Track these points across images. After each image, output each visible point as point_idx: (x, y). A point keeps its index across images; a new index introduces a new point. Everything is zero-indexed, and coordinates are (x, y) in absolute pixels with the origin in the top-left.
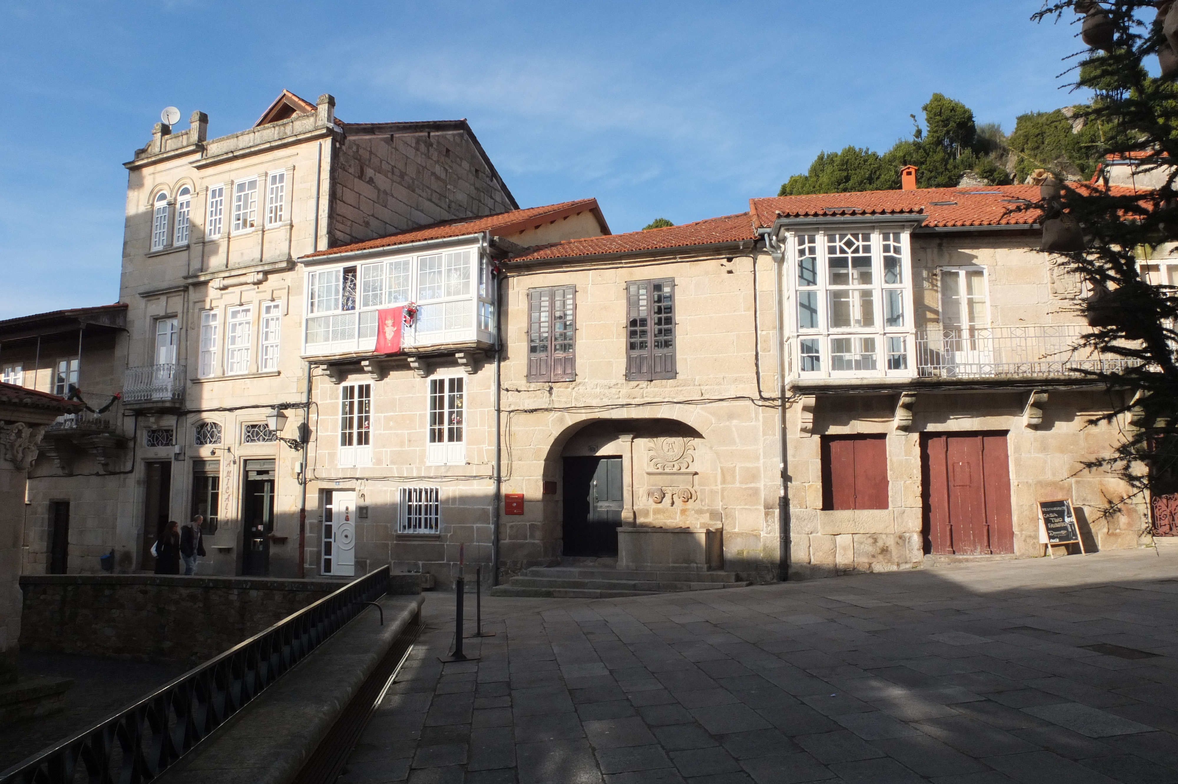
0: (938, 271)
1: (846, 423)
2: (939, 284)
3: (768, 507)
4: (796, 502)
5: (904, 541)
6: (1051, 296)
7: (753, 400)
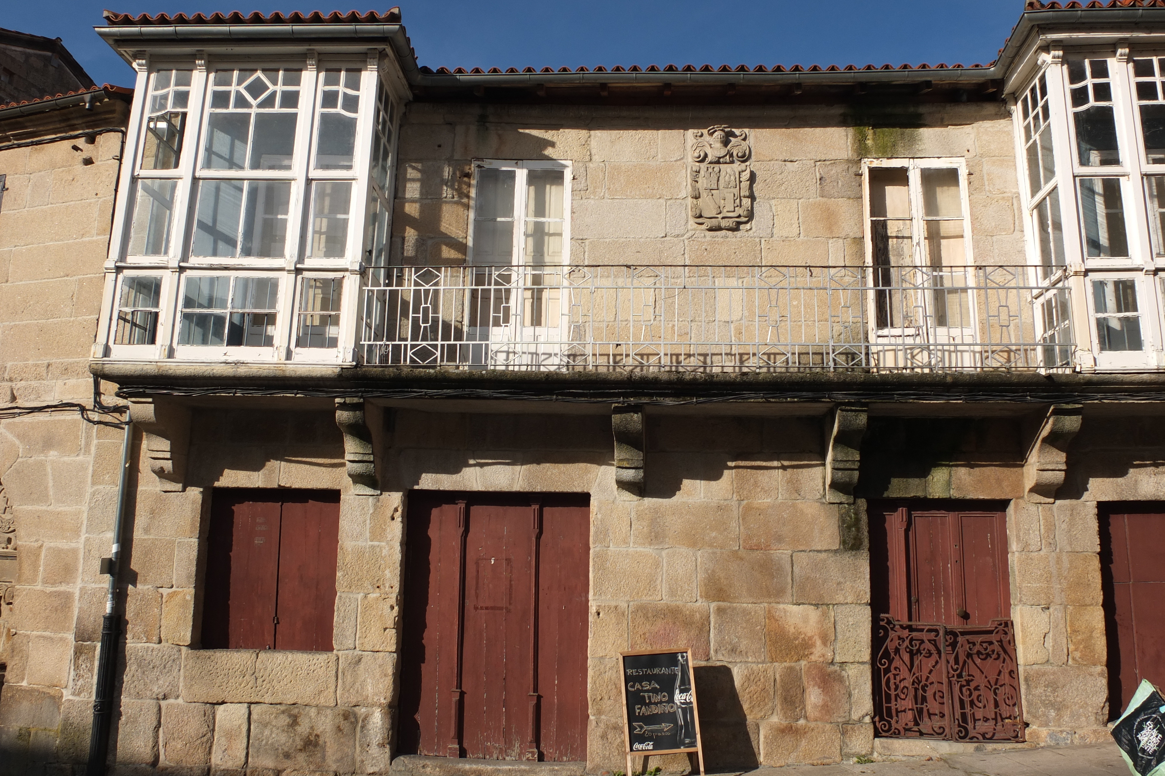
0: (473, 167)
1: (256, 466)
2: (473, 193)
3: (81, 636)
4: (139, 629)
5: (354, 724)
6: (692, 222)
7: (83, 409)
